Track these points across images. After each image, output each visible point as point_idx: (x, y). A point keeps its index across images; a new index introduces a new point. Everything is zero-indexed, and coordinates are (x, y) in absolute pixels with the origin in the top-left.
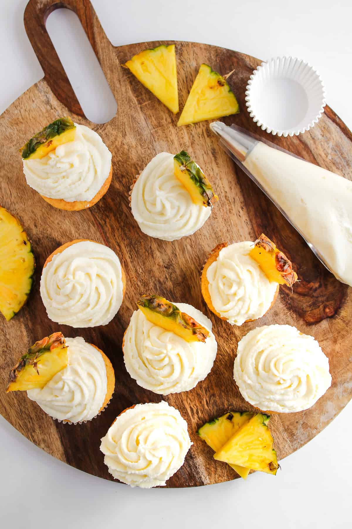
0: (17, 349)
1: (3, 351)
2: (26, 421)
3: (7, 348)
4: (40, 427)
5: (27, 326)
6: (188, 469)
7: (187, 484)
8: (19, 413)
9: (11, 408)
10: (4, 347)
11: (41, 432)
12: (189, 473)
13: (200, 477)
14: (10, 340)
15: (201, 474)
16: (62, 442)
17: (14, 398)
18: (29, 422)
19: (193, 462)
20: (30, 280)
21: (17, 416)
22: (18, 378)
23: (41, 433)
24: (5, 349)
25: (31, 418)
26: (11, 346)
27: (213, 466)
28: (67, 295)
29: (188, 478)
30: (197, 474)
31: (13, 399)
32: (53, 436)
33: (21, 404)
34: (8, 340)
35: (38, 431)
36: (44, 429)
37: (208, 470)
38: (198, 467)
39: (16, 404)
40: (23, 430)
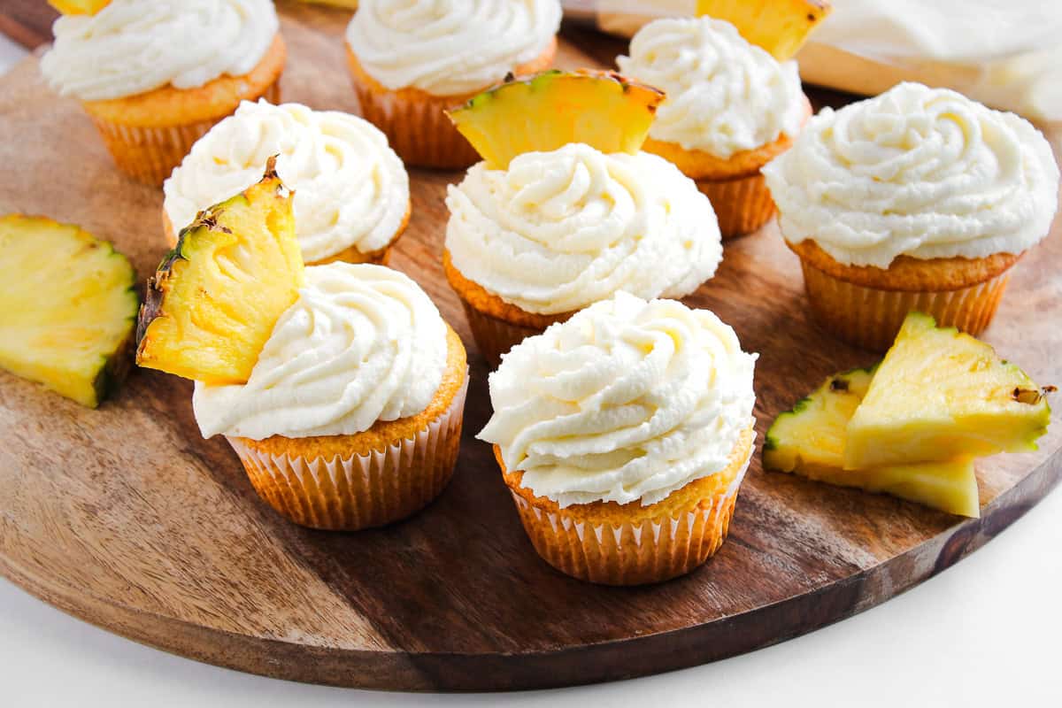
0: (137, 461)
1: (94, 476)
2: (218, 595)
3: (103, 466)
4: (270, 595)
5: (150, 411)
6: (791, 550)
7: (808, 583)
8: (190, 585)
9: (159, 582)
10: (93, 466)
11: (279, 605)
12: (796, 558)
13: (839, 557)
14: (110, 450)
15: (834, 549)
16: (355, 606)
17: (161, 559)
18: (232, 595)
19: (794, 532)
21: (183, 592)
23: (278, 609)
24: (99, 470)
25: (234, 586)
26: (117, 460)
27: (859, 522)
29: (799, 569)
30: (823, 553)
31: (159, 561)
32: (321, 603)
33: (189, 565)
34: (100, 450)
35: (266, 606)
36: (286, 596)
37: (850, 535)
38: (816, 539)
39: (174, 570)
40: (218, 617)
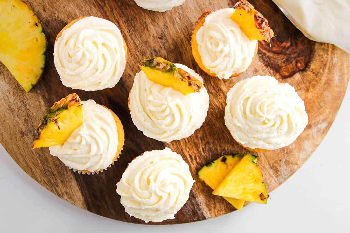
0: (37, 117)
1: (25, 120)
2: (50, 178)
3: (28, 117)
4: (62, 182)
5: (44, 97)
6: (192, 207)
7: (192, 219)
8: (43, 172)
9: (36, 168)
10: (25, 116)
11: (64, 186)
12: (192, 210)
13: (202, 213)
14: (31, 111)
15: (202, 210)
16: (82, 192)
17: (38, 159)
18: (53, 178)
19: (195, 201)
20: (44, 56)
21: (41, 173)
22: (41, 135)
23: (63, 187)
24: (27, 118)
25: (54, 175)
26: (32, 115)
27: (212, 202)
28: (78, 62)
29: (192, 214)
30: (199, 210)
31: (37, 160)
32: (74, 188)
33: (44, 164)
34: (28, 109)
35: (60, 185)
36: (66, 183)
37: (208, 206)
38: (199, 205)
39: (40, 164)
40: (48, 185)
